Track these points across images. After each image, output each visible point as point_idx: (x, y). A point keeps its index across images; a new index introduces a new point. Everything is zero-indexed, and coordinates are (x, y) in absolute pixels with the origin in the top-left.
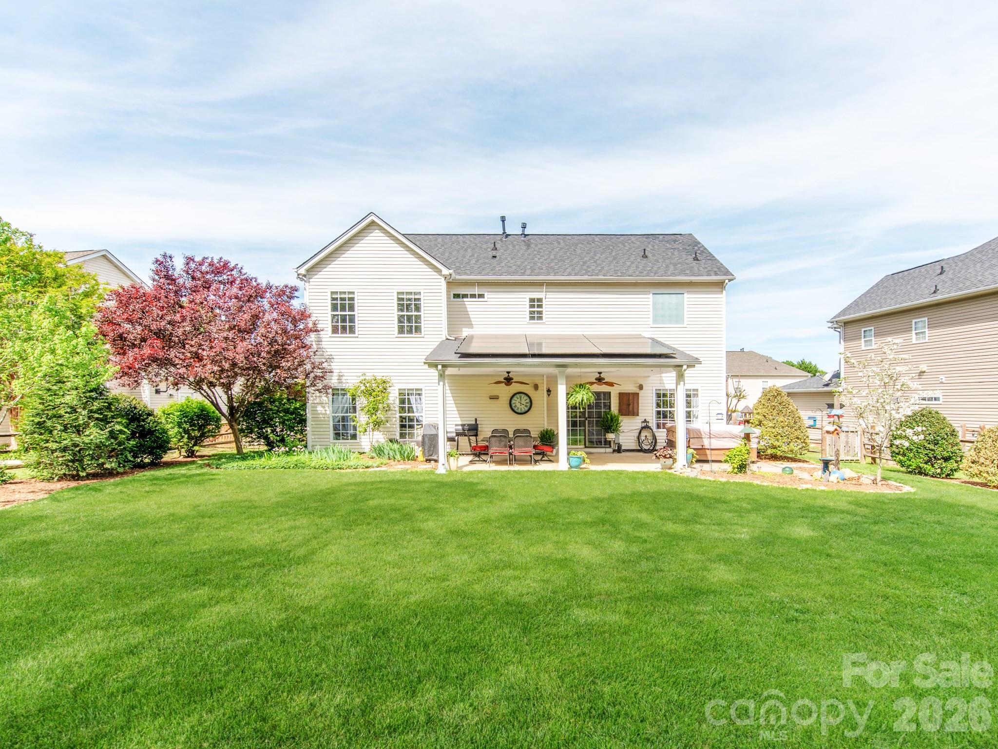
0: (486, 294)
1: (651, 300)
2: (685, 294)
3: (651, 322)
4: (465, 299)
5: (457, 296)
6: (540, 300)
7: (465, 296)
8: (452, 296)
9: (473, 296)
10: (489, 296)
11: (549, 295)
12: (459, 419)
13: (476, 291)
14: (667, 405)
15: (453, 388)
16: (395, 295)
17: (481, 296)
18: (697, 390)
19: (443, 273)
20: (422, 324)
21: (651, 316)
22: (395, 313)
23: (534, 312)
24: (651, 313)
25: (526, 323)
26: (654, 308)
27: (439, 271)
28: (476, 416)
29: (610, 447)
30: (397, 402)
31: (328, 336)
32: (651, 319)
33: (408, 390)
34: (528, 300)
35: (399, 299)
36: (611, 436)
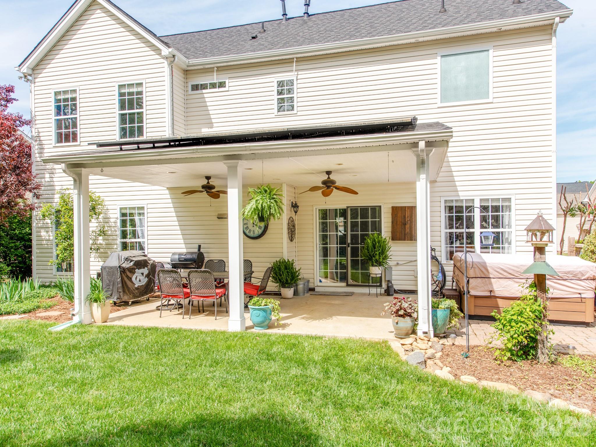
0: (227, 81)
1: (438, 66)
2: (491, 51)
3: (438, 101)
4: (204, 91)
5: (195, 87)
6: (291, 82)
7: (204, 87)
8: (190, 88)
9: (213, 86)
10: (231, 84)
11: (303, 75)
12: (183, 246)
13: (215, 78)
14: (462, 224)
15: (177, 205)
16: (117, 88)
17: (222, 85)
18: (509, 200)
19: (163, 53)
20: (144, 124)
21: (438, 91)
22: (117, 112)
23: (283, 99)
24: (438, 86)
25: (273, 116)
26: (443, 79)
27: (158, 51)
28: (200, 241)
29: (381, 286)
30: (119, 224)
31: (51, 146)
32: (438, 96)
33: (130, 208)
34: (275, 85)
35: (121, 95)
36: (375, 271)
